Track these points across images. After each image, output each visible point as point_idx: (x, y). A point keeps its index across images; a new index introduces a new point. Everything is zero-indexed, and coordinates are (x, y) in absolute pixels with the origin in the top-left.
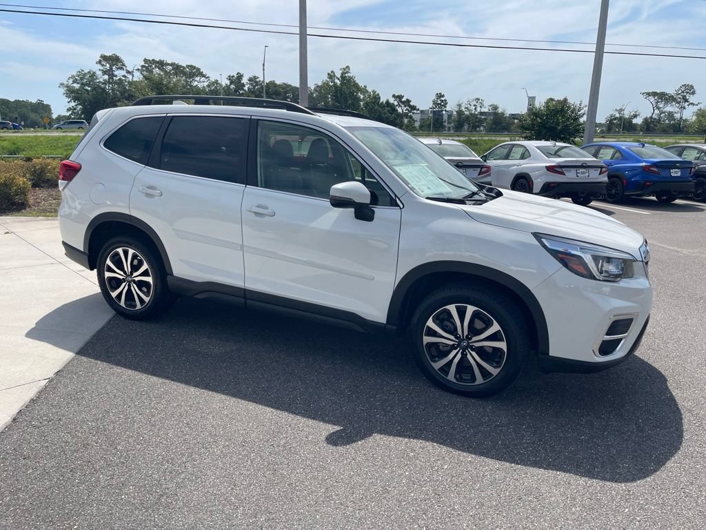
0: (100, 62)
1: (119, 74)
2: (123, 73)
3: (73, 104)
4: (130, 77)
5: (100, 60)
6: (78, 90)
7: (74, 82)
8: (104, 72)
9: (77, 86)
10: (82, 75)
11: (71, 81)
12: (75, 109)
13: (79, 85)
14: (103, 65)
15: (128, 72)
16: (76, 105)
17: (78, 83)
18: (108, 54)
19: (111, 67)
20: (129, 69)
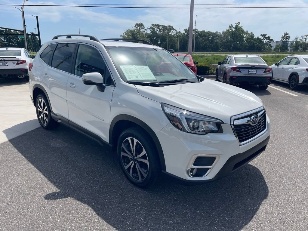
1: (142, 30)
2: (144, 30)
4: (146, 31)
5: (136, 26)
10: (128, 32)
11: (125, 34)
15: (146, 30)
17: (127, 35)
18: (138, 23)
19: (139, 28)
20: (146, 29)
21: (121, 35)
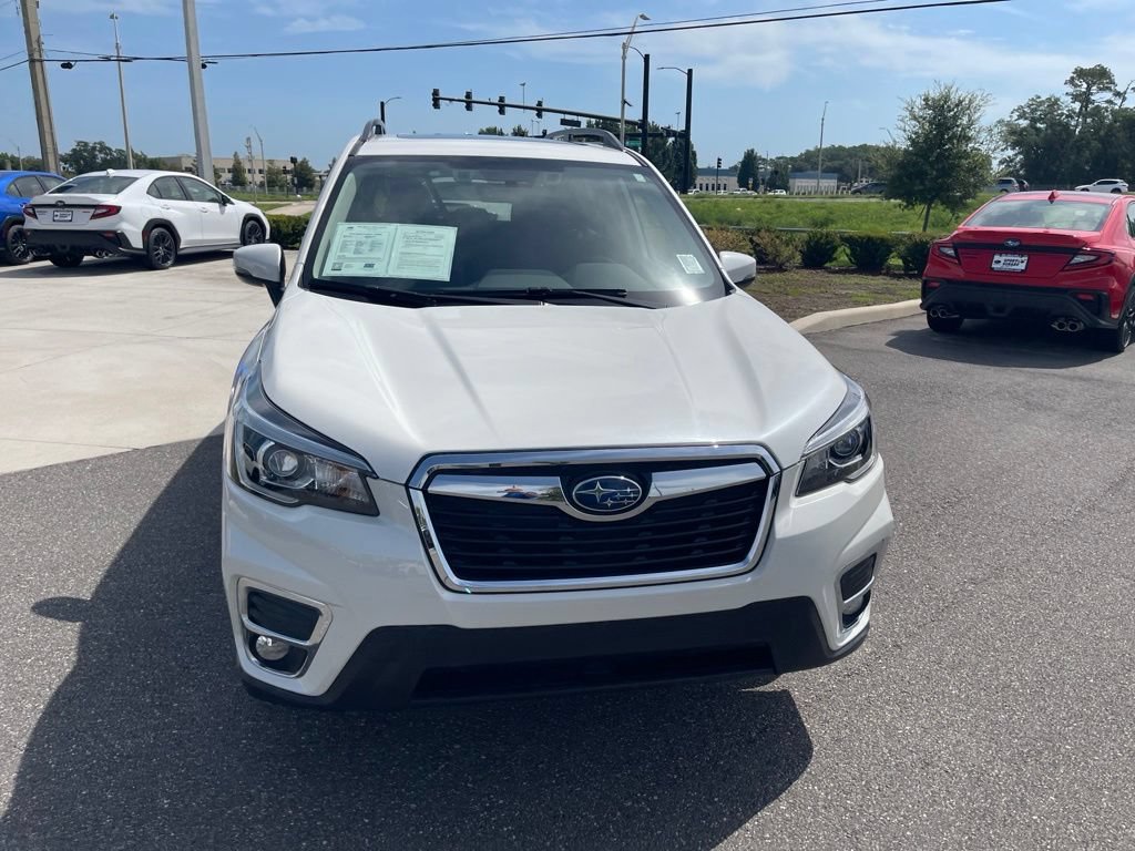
0: (1072, 81)
1: (1100, 98)
2: (1108, 95)
3: (1010, 153)
4: (1118, 101)
5: (1072, 78)
6: (1024, 129)
7: (1020, 117)
8: (1075, 98)
9: (1024, 123)
10: (1035, 104)
11: (1015, 116)
12: (1011, 161)
13: (1027, 122)
14: (1076, 86)
15: (1118, 94)
16: (1016, 155)
17: (1026, 119)
18: (1088, 65)
19: (1089, 88)
20: (1120, 89)
21: (999, 122)
